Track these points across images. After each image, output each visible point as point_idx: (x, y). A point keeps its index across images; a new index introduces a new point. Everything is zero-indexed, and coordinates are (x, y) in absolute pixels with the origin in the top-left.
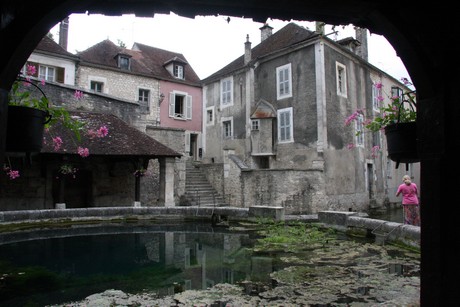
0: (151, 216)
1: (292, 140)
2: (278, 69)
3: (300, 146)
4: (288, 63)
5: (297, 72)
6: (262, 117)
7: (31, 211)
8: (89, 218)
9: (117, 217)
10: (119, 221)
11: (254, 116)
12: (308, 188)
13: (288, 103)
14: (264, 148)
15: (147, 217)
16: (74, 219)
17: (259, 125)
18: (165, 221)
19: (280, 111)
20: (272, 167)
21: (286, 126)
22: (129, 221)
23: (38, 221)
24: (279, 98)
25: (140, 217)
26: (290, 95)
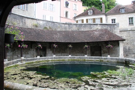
0: (107, 60)
7: (76, 57)
8: (90, 59)
9: (98, 60)
10: (98, 61)
15: (106, 60)
16: (86, 59)
18: (111, 62)
22: (101, 61)
23: (77, 59)
25: (104, 60)
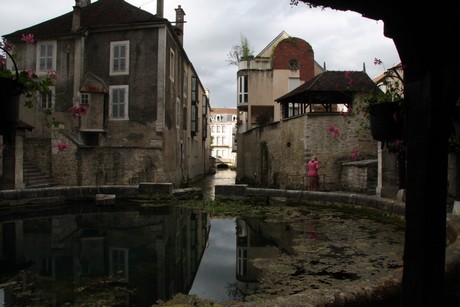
1: (127, 118)
2: (113, 45)
3: (135, 124)
4: (126, 39)
5: (136, 51)
6: (93, 91)
11: (83, 89)
12: (150, 166)
13: (124, 80)
14: (94, 124)
17: (89, 99)
19: (112, 88)
20: (102, 144)
21: (119, 103)
24: (112, 73)
26: (127, 73)
